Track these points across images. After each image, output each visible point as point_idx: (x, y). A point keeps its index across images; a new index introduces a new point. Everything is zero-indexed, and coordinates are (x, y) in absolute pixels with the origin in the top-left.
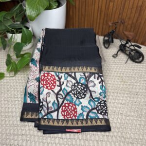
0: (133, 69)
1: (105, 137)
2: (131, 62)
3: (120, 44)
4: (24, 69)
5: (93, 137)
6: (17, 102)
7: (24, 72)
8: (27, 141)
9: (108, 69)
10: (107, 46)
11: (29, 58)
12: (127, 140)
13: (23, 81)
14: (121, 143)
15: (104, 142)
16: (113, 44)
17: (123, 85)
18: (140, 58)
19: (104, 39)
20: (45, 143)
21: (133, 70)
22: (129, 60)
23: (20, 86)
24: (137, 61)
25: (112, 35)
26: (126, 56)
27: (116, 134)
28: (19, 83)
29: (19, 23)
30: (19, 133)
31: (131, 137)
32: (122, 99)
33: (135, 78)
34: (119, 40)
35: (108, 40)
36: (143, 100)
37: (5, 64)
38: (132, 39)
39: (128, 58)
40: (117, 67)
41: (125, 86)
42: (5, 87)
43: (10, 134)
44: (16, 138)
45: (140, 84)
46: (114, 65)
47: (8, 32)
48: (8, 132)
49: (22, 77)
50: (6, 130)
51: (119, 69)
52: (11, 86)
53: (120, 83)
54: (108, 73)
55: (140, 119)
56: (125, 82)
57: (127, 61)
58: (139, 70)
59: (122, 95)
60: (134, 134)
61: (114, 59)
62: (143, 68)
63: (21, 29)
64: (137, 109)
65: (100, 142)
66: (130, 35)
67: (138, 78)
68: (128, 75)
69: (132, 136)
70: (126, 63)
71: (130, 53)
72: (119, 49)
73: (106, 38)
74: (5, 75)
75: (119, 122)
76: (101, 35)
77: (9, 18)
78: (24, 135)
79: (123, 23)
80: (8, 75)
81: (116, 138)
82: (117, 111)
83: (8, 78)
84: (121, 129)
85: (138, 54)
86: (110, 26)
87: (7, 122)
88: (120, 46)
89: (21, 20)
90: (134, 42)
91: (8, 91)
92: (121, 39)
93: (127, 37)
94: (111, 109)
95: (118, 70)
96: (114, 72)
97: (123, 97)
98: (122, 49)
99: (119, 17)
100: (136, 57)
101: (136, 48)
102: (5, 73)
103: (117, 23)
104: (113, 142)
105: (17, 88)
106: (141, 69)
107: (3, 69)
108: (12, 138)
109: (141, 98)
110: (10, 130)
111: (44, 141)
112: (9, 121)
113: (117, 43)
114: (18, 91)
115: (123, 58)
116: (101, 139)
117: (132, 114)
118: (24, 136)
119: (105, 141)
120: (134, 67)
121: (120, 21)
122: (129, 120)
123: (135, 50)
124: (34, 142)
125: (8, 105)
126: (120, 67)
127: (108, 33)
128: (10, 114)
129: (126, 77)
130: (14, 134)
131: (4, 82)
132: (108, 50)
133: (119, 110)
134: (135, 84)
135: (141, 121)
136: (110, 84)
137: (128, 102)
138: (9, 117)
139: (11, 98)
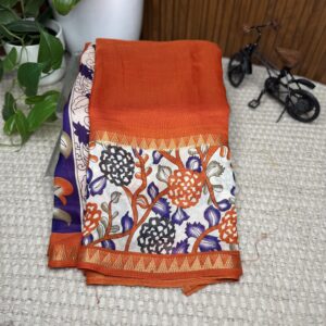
0: (293, 134)
3: (267, 76)
6: (28, 203)
7: (43, 136)
8: (50, 291)
9: (236, 133)
10: (236, 81)
11: (55, 104)
12: (275, 293)
13: (43, 157)
14: (261, 299)
15: (223, 297)
16: (250, 76)
17: (270, 170)
18: (310, 109)
19: (230, 63)
20: (91, 295)
21: (293, 137)
22: (286, 114)
23: (35, 167)
24: (303, 116)
25: (250, 55)
26: (278, 105)
27: (250, 279)
28: (33, 160)
29: (33, 19)
30: (33, 274)
31: (283, 287)
32: (266, 201)
33: (296, 155)
34: (264, 69)
35: (240, 66)
36: (313, 205)
38: (296, 65)
39: (282, 109)
40: (258, 130)
41: (274, 173)
43: (12, 274)
44: (25, 285)
45: (308, 168)
46: (250, 126)
47: (7, 40)
48: (6, 271)
49: (38, 148)
50: (3, 265)
51: (261, 135)
52: (13, 166)
53: (262, 166)
54: (238, 144)
55: (304, 248)
56: (274, 164)
57: (281, 117)
58: (308, 139)
59: (268, 193)
60: (291, 279)
61: (251, 112)
62: (315, 133)
63: (38, 33)
64: (298, 225)
65: (213, 297)
66: (291, 55)
67: (303, 155)
68: (281, 149)
69: (287, 284)
70: (278, 121)
71: (288, 99)
72: (263, 88)
73: (235, 63)
74: (1, 142)
75: (260, 252)
77: (8, 6)
78: (44, 277)
79: (275, 28)
80: (8, 143)
81: (251, 288)
82: (254, 229)
84: (262, 269)
85: (306, 102)
86: (245, 34)
87: (5, 249)
88: (267, 83)
89: (37, 13)
90: (298, 74)
91: (7, 178)
92: (270, 67)
93: (285, 61)
95: (258, 137)
96: (250, 141)
97: (268, 197)
98: (271, 88)
99: (266, 14)
100: (302, 109)
101: (303, 87)
103: (263, 26)
104: (244, 296)
105: (28, 173)
106: (312, 136)
108: (15, 283)
109: (308, 201)
110: (12, 266)
112: (10, 245)
113: (261, 74)
114: (29, 179)
115: (271, 109)
117: (289, 235)
118: (44, 281)
119: (225, 294)
120: (296, 132)
121: (269, 23)
122: (280, 249)
123: (300, 91)
124: (65, 294)
125: (8, 209)
126: (264, 130)
127: (241, 51)
128: (12, 230)
129: (276, 152)
130: (21, 276)
132: (238, 90)
133: (258, 225)
134: (297, 169)
135: (306, 251)
137: (279, 208)
138: (10, 236)
139: (14, 193)
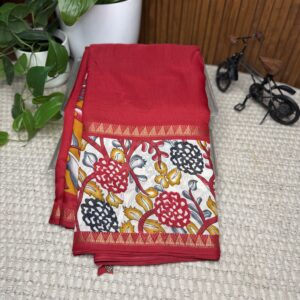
0: (275, 135)
1: (212, 273)
2: (273, 122)
3: (252, 83)
4: (49, 126)
5: (186, 271)
6: (32, 193)
8: (50, 274)
9: (223, 133)
10: (223, 86)
11: (60, 104)
12: (256, 281)
13: (47, 152)
14: (244, 287)
15: (208, 284)
16: (237, 82)
17: (254, 168)
18: (291, 113)
19: (218, 70)
20: (87, 279)
21: (275, 138)
22: (269, 117)
23: (39, 160)
24: (285, 120)
25: (236, 63)
26: (261, 109)
27: (233, 268)
28: (38, 155)
29: (41, 29)
30: (35, 258)
31: (264, 276)
32: (249, 196)
33: (278, 155)
34: (249, 76)
35: (227, 73)
36: (293, 201)
37: (10, 113)
38: (278, 73)
39: (265, 113)
40: (242, 131)
41: (257, 171)
42: (9, 161)
43: (16, 258)
44: (27, 268)
45: (289, 167)
46: (236, 127)
47: (18, 47)
48: (11, 254)
49: (43, 144)
50: (8, 249)
51: (246, 135)
52: (20, 160)
53: (246, 164)
54: (224, 143)
55: (284, 240)
56: (257, 163)
57: (264, 119)
58: (289, 140)
59: (251, 189)
60: (271, 269)
61: (237, 114)
62: (295, 135)
63: (47, 41)
64: (279, 219)
65: (199, 283)
66: (274, 64)
67: (284, 154)
68: (264, 149)
69: (268, 274)
70: (261, 123)
71: (271, 104)
72: (248, 93)
73: (223, 70)
74: (10, 138)
75: (243, 243)
76: (213, 64)
77: (20, 17)
78: (45, 261)
79: (259, 40)
80: (16, 138)
81: (234, 276)
82: (238, 221)
83: (14, 144)
84: (244, 258)
85: (288, 107)
86: (232, 44)
87: (10, 234)
88: (252, 88)
89: (46, 24)
90: (280, 81)
91: (14, 170)
92: (255, 74)
93: (268, 70)
94: (227, 216)
95: (243, 137)
96: (235, 141)
97: (251, 193)
98: (256, 94)
99: (252, 27)
100: (283, 112)
101: (285, 93)
102: (9, 132)
103: (248, 38)
104: (228, 283)
105: (33, 166)
106: (292, 137)
107: (6, 124)
108: (18, 266)
109: (288, 197)
110: (16, 250)
111: (86, 275)
112: (15, 231)
113: (246, 80)
114: (34, 172)
115: (255, 112)
116: (204, 277)
117: (270, 228)
118: (45, 264)
119: (210, 281)
120: (278, 133)
121: (254, 35)
122: (261, 241)
123: (282, 97)
124: (63, 277)
125: (14, 198)
126: (248, 132)
127: (228, 60)
128: (17, 218)
129: (259, 152)
130: (23, 259)
131: (6, 152)
132: (224, 95)
133: (242, 218)
134: (279, 167)
135: (287, 243)
136: (226, 165)
137: (261, 203)
138: (15, 223)
139: (20, 184)
